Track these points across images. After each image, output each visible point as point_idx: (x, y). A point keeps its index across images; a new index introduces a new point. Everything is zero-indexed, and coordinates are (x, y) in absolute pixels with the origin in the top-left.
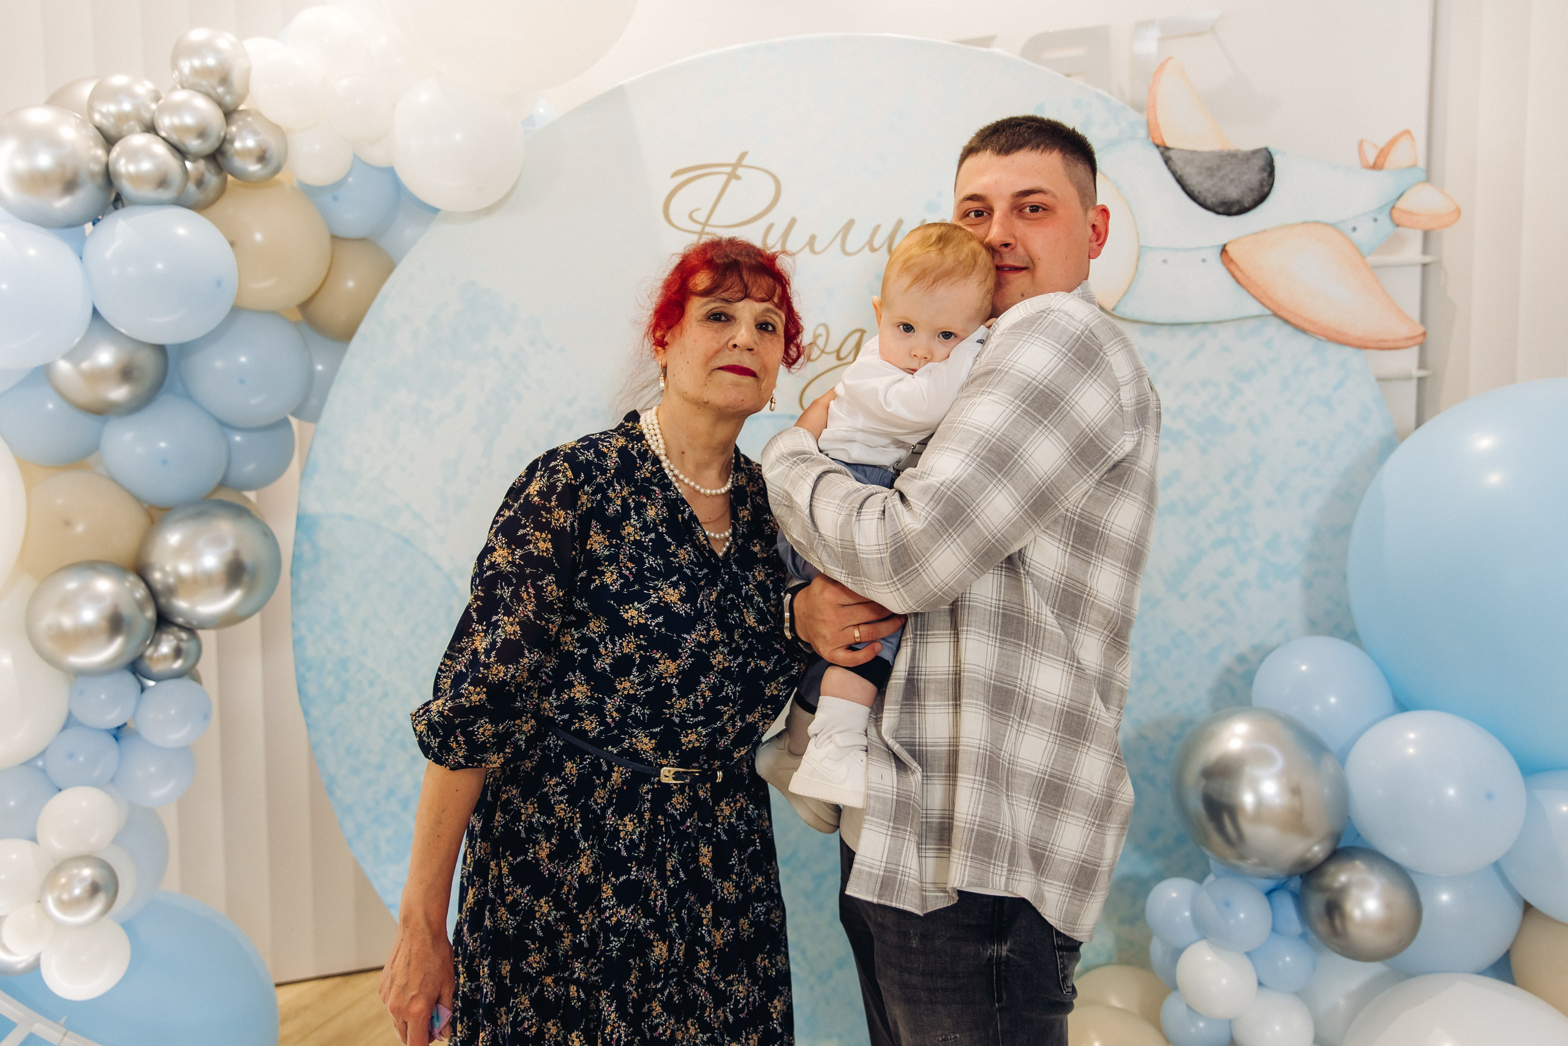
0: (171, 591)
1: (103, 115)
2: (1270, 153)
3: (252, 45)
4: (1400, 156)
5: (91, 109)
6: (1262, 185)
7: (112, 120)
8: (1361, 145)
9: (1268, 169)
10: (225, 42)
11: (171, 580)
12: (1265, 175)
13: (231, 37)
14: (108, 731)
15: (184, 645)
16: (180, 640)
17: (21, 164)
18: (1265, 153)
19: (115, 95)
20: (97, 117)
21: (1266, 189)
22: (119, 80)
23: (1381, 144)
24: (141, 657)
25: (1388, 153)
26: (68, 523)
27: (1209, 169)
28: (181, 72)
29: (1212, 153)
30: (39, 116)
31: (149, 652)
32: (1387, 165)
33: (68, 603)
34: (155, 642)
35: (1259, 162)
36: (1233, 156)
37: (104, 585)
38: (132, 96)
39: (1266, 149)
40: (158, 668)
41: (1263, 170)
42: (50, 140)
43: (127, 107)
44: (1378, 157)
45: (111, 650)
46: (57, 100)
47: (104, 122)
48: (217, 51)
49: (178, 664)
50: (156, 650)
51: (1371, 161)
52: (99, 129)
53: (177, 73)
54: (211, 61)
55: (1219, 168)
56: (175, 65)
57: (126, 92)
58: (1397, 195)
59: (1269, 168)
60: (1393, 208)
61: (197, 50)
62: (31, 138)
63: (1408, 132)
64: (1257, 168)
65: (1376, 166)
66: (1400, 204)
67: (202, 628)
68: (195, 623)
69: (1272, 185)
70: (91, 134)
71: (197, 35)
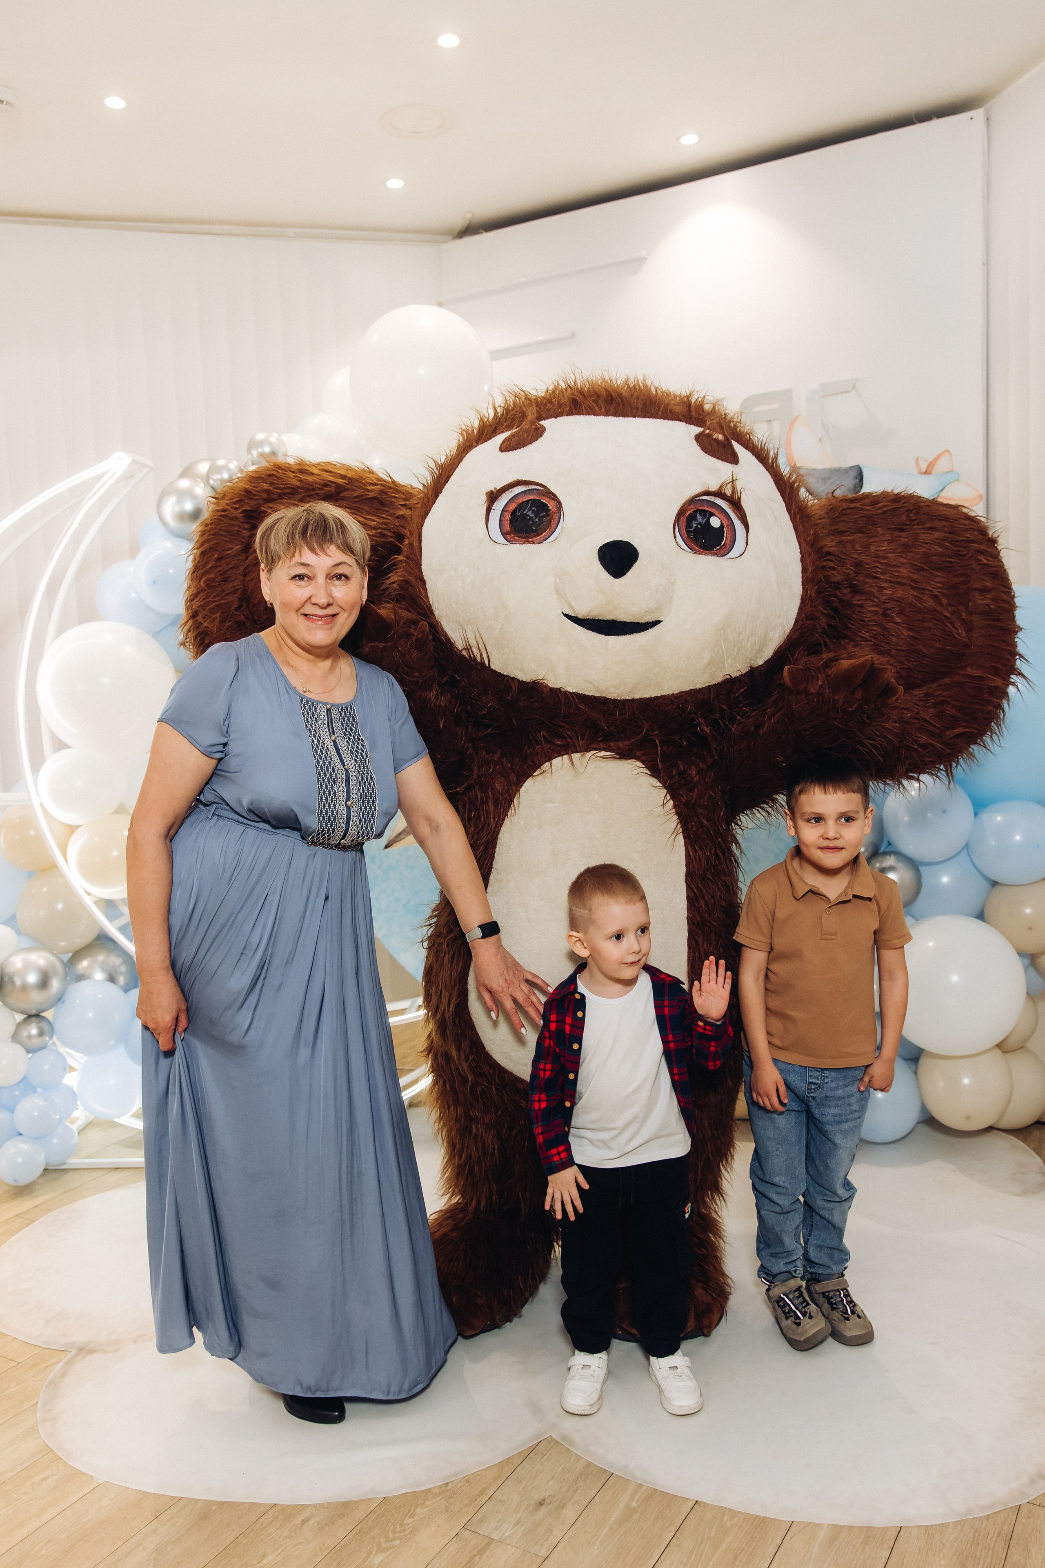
1: (214, 480)
2: (860, 468)
3: (285, 438)
4: (943, 465)
5: (208, 478)
6: (855, 487)
7: (219, 483)
8: (917, 458)
9: (859, 478)
10: (273, 439)
12: (857, 481)
13: (275, 435)
17: (177, 509)
18: (858, 468)
19: (219, 470)
20: (211, 482)
21: (858, 489)
22: (221, 462)
23: (932, 458)
25: (936, 463)
27: (823, 479)
28: (252, 456)
29: (825, 469)
30: (184, 483)
32: (933, 472)
35: (853, 474)
36: (837, 470)
38: (228, 470)
39: (858, 466)
41: (857, 478)
42: (193, 497)
43: (226, 476)
44: (928, 467)
46: (186, 473)
47: (215, 484)
48: (270, 444)
51: (924, 469)
52: (212, 488)
53: (250, 456)
54: (267, 450)
55: (829, 478)
56: (249, 452)
57: (226, 468)
58: (941, 488)
59: (860, 474)
60: (938, 496)
61: (260, 444)
62: (182, 495)
63: (947, 451)
64: (852, 477)
65: (926, 472)
66: (944, 493)
70: (209, 490)
71: (260, 436)
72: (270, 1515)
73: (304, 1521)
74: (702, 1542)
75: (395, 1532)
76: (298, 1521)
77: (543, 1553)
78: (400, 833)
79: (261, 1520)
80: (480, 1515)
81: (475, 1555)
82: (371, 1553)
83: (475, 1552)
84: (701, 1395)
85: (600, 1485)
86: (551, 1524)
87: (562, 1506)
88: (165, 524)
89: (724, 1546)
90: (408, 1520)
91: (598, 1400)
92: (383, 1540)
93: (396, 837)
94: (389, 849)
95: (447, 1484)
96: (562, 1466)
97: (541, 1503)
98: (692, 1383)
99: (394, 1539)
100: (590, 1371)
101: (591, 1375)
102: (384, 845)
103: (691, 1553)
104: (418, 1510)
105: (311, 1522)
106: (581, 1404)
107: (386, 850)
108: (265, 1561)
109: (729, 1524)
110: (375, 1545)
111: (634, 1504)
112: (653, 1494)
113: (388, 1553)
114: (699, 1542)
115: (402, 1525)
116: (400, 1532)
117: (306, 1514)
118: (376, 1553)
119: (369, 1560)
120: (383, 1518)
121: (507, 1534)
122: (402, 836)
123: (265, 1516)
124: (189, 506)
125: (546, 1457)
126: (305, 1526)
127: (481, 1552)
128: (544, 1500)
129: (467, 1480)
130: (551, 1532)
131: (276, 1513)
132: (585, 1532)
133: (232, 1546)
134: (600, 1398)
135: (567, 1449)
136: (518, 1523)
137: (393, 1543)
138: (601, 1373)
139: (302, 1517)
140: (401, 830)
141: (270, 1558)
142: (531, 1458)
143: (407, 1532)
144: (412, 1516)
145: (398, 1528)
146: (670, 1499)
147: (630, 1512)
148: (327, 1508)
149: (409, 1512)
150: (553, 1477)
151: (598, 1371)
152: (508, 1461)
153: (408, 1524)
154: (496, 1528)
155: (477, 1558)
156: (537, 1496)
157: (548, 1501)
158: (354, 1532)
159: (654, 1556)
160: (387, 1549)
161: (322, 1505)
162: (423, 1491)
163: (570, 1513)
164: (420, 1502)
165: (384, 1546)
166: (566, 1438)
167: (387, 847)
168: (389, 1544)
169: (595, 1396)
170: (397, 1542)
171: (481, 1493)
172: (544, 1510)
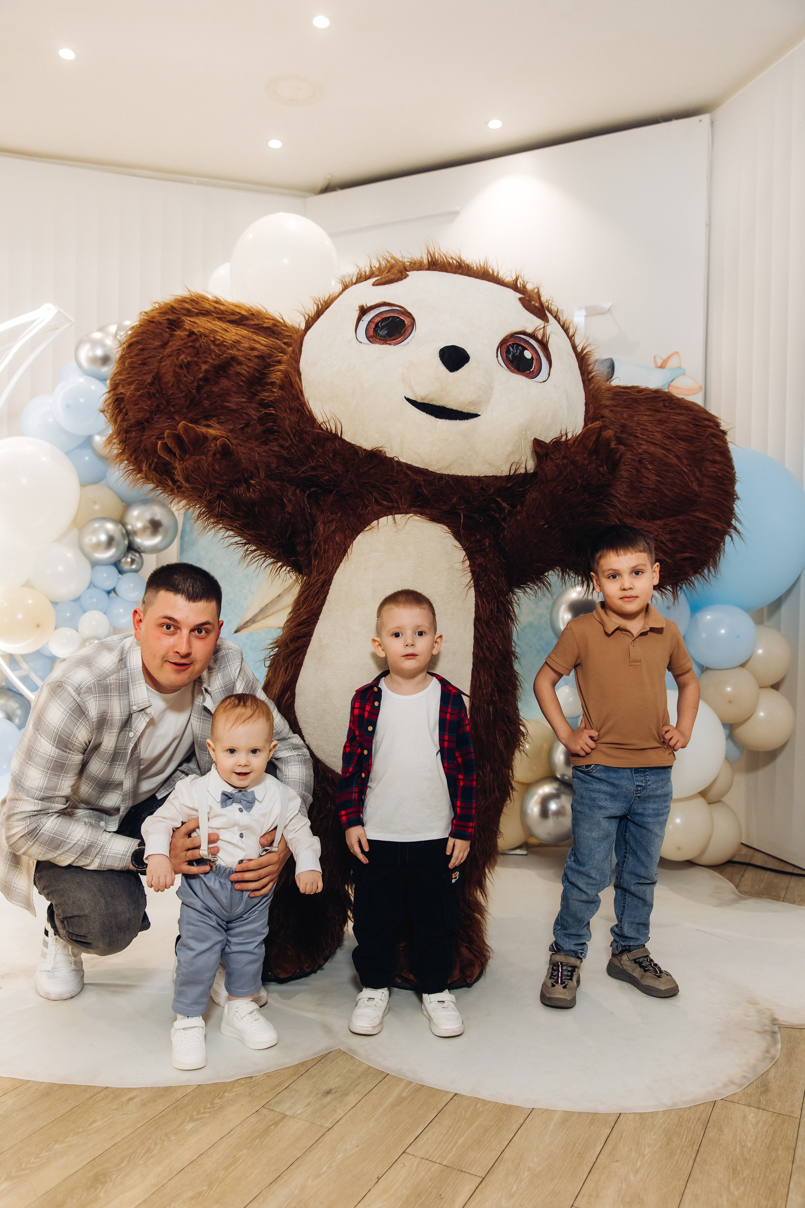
0: (135, 533)
1: (121, 336)
2: (613, 360)
4: (673, 363)
5: (116, 334)
6: (608, 375)
8: (655, 357)
11: (135, 529)
12: (610, 370)
14: (105, 591)
15: (137, 559)
16: (135, 556)
17: (91, 354)
18: (611, 360)
19: (125, 328)
20: (118, 337)
23: (665, 357)
24: (119, 561)
25: (667, 362)
26: (95, 503)
30: (97, 335)
31: (123, 560)
32: (666, 366)
33: (95, 532)
34: (125, 555)
35: (608, 364)
37: (110, 526)
39: (611, 358)
40: (126, 567)
41: (609, 367)
42: (103, 345)
44: (663, 363)
45: (109, 554)
46: (100, 330)
49: (134, 567)
50: (126, 560)
51: (659, 365)
58: (671, 379)
59: (612, 367)
60: (669, 385)
62: (95, 343)
63: (677, 353)
64: (606, 368)
65: (662, 367)
66: (673, 384)
67: (144, 552)
68: (142, 549)
69: (613, 374)
72: (102, 1094)
73: (130, 1099)
74: (459, 1121)
75: (205, 1108)
76: (125, 1099)
77: (328, 1125)
78: (247, 622)
79: (95, 1097)
80: (277, 1099)
81: (271, 1126)
82: (184, 1122)
83: (271, 1123)
84: (463, 1023)
85: (378, 1081)
86: (335, 1106)
87: (346, 1094)
88: (80, 365)
89: (476, 1124)
90: (217, 1101)
91: (380, 1024)
92: (195, 1113)
93: (244, 624)
94: (238, 634)
95: (251, 1077)
96: (347, 1069)
97: (329, 1092)
98: (457, 1014)
99: (204, 1113)
100: (374, 1002)
101: (375, 1005)
102: (234, 631)
103: (450, 1127)
104: (226, 1094)
105: (135, 1100)
106: (366, 1025)
107: (236, 634)
108: (94, 1125)
109: (481, 1109)
110: (188, 1116)
111: (404, 1094)
112: (421, 1088)
113: (198, 1122)
114: (456, 1120)
115: (211, 1104)
116: (210, 1108)
117: (132, 1095)
118: (189, 1122)
119: (183, 1126)
120: (197, 1099)
121: (299, 1112)
122: (249, 624)
123: (98, 1095)
124: (99, 352)
125: (334, 1062)
126: (131, 1102)
127: (276, 1124)
128: (331, 1090)
129: (268, 1075)
130: (336, 1111)
131: (107, 1093)
132: (364, 1112)
133: (67, 1114)
134: (381, 1023)
135: (352, 1058)
136: (308, 1105)
137: (204, 1115)
138: (383, 1005)
139: (128, 1097)
140: (248, 619)
141: (98, 1123)
142: (322, 1063)
143: (216, 1108)
144: (221, 1098)
145: (209, 1106)
146: (433, 1092)
147: (400, 1100)
148: (150, 1091)
149: (219, 1095)
150: (339, 1076)
151: (380, 1003)
152: (303, 1064)
153: (217, 1103)
154: (290, 1108)
155: (273, 1127)
156: (325, 1088)
157: (333, 1091)
158: (171, 1107)
159: (419, 1129)
160: (198, 1119)
161: (146, 1089)
162: (231, 1082)
163: (352, 1099)
164: (228, 1089)
165: (195, 1117)
166: (351, 1050)
167: (236, 632)
168: (199, 1116)
169: (377, 1021)
170: (207, 1115)
171: (280, 1084)
172: (329, 1098)
